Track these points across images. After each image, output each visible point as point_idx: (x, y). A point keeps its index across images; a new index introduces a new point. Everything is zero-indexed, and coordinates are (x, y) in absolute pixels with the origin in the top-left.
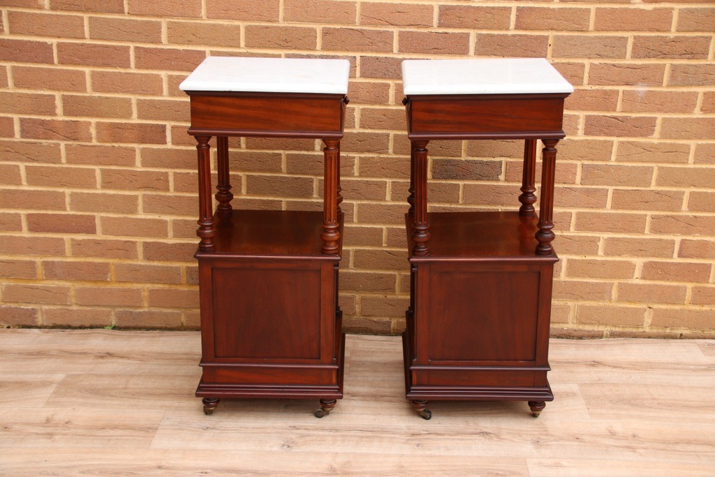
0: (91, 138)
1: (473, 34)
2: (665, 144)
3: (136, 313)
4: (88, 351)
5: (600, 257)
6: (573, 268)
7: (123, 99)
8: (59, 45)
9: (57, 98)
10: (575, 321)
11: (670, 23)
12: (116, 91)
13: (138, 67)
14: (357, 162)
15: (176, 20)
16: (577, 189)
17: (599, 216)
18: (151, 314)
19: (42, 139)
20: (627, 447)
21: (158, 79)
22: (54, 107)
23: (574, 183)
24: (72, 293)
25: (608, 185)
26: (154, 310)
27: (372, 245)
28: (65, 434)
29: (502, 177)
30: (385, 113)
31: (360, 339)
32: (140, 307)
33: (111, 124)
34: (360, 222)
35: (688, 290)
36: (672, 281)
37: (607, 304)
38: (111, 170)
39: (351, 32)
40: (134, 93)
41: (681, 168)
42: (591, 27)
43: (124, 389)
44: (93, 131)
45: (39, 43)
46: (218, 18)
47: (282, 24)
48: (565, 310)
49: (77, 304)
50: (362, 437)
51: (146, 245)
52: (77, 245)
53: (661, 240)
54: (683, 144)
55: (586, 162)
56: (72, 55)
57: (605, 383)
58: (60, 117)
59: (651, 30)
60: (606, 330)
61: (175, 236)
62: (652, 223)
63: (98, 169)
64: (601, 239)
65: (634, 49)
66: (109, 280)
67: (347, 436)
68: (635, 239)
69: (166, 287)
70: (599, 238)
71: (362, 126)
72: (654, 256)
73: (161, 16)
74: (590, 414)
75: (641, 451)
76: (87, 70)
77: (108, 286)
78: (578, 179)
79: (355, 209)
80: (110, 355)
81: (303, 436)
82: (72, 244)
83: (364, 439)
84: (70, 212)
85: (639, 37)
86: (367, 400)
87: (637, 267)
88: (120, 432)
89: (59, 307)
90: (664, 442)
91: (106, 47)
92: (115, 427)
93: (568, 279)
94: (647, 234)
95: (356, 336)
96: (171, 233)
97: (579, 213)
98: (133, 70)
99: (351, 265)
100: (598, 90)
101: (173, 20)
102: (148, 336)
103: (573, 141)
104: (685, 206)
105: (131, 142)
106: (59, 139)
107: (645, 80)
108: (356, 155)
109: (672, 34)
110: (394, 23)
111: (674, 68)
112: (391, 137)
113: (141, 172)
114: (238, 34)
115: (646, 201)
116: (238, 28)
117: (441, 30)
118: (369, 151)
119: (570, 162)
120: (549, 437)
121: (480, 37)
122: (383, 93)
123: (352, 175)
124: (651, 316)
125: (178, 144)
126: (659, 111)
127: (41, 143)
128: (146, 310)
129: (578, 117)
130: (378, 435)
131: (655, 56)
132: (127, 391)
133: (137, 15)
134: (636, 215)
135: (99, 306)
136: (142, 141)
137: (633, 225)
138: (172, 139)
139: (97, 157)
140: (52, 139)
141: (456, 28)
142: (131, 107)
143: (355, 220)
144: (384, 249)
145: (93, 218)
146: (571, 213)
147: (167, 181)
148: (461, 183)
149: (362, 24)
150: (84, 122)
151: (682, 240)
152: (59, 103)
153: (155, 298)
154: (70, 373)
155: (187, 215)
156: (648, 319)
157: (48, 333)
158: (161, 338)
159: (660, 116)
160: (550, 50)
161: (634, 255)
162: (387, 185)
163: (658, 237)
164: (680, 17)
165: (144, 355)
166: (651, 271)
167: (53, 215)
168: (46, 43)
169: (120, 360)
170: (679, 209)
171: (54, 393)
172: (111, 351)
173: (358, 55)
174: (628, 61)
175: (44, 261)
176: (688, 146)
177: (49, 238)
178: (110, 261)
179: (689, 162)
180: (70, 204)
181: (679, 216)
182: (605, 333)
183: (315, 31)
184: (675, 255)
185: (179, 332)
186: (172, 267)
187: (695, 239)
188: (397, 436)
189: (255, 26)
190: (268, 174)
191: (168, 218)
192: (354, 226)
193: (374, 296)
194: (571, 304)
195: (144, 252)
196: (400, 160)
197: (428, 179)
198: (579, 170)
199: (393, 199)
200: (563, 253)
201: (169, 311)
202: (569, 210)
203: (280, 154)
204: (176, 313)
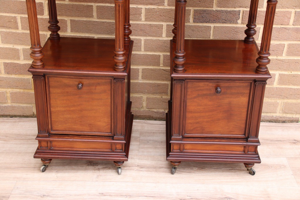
3: (2, 107)
6: (283, 80)
10: (281, 112)
14: (143, 11)
16: (290, 28)
18: (13, 107)
23: (288, 24)
26: (14, 105)
27: (154, 65)
29: (239, 21)
31: (146, 123)
32: (5, 103)
34: (145, 50)
48: (275, 105)
51: (6, 64)
55: (298, 10)
61: (25, 59)
69: (22, 91)
74: (298, 183)
78: (291, 21)
79: (143, 42)
93: (278, 86)
95: (143, 121)
96: (22, 57)
97: (290, 44)
99: (140, 77)
102: (11, 122)
108: (143, 7)
118: (151, 4)
119: (287, 10)
123: (140, 20)
128: (10, 105)
143: (143, 49)
144: (161, 68)
146: (284, 45)
147: (16, 23)
148: (212, 25)
153: (15, 97)
158: (20, 123)
162: (163, 27)
182: (299, 118)
185: (32, 118)
186: (24, 79)
190: (85, 19)
191: (20, 47)
192: (142, 53)
193: (155, 97)
194: (279, 101)
195: (5, 68)
196: (171, 10)
197: (190, 22)
198: (293, 15)
199: (167, 36)
200: (276, 70)
201: (25, 105)
202: (282, 42)
203: (92, 6)
204: (30, 107)
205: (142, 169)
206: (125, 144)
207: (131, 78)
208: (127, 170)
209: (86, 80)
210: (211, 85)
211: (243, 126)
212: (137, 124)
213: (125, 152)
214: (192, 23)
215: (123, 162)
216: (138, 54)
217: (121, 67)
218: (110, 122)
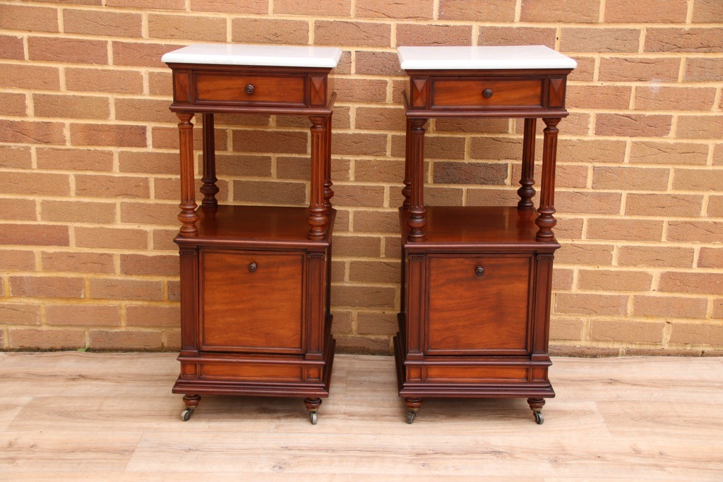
0: (65, 141)
1: (476, 27)
2: (681, 144)
3: (111, 333)
4: (59, 374)
5: (614, 267)
6: (585, 279)
7: (100, 98)
8: (30, 39)
9: (27, 97)
10: (588, 338)
11: (685, 15)
12: (92, 90)
13: (115, 63)
14: (352, 165)
15: (157, 13)
16: (588, 193)
17: (612, 222)
18: (128, 334)
19: (11, 142)
20: (653, 465)
21: (138, 76)
22: (24, 107)
23: (585, 187)
24: (43, 312)
25: (621, 189)
26: (132, 329)
27: (370, 256)
28: (30, 459)
29: (508, 181)
30: (382, 112)
31: (357, 359)
32: (116, 327)
33: (87, 125)
34: (356, 230)
35: (709, 303)
36: (692, 293)
37: (623, 318)
38: (86, 175)
39: (346, 25)
40: (111, 91)
41: (698, 171)
42: (601, 19)
43: (98, 411)
44: (67, 133)
45: (8, 37)
46: (203, 10)
47: (271, 16)
48: (578, 325)
49: (47, 324)
50: (362, 457)
51: (124, 258)
52: (48, 258)
53: (679, 248)
54: (701, 145)
55: (597, 165)
56: (43, 50)
57: (625, 401)
58: (31, 118)
59: (664, 22)
60: (622, 347)
61: (155, 248)
62: (668, 229)
63: (71, 175)
64: (615, 248)
65: (647, 42)
66: (82, 296)
67: (345, 456)
68: (651, 248)
69: (146, 304)
70: (613, 246)
71: (358, 127)
72: (671, 266)
73: (141, 8)
74: (611, 432)
75: (670, 469)
76: (61, 67)
77: (82, 304)
78: (589, 182)
79: (351, 217)
80: (82, 377)
81: (296, 457)
82: (42, 258)
83: (364, 459)
84: (40, 222)
85: (653, 29)
86: (366, 420)
87: (654, 279)
88: (92, 455)
89: (27, 327)
90: (695, 460)
91: (82, 41)
92: (87, 450)
93: (579, 292)
94: (665, 242)
95: (353, 356)
96: (151, 245)
97: (591, 219)
98: (111, 67)
99: (347, 277)
100: (609, 87)
101: (154, 13)
102: (125, 358)
103: (584, 141)
104: (704, 212)
105: (108, 145)
106: (29, 142)
107: (658, 76)
108: (352, 158)
109: (688, 26)
110: (391, 15)
111: (690, 63)
112: (389, 138)
113: (119, 178)
114: (225, 28)
115: (662, 206)
116: (224, 21)
117: (442, 23)
118: (365, 154)
119: (580, 164)
120: (568, 456)
121: (483, 30)
122: (380, 91)
123: (347, 179)
124: (671, 331)
125: (159, 147)
126: (675, 108)
127: (9, 147)
128: (123, 329)
129: (588, 116)
130: (379, 455)
131: (669, 50)
132: (101, 413)
133: (115, 7)
134: (652, 221)
135: (72, 326)
136: (121, 144)
137: (649, 232)
138: (153, 142)
139: (72, 162)
140: (22, 142)
141: (457, 20)
142: (109, 108)
143: (351, 228)
144: (382, 261)
145: (66, 229)
146: (582, 220)
147: (147, 188)
148: (464, 188)
149: (358, 16)
150: (57, 123)
151: (702, 248)
152: (30, 103)
153: (135, 317)
154: (37, 396)
155: (168, 224)
156: (666, 335)
157: (14, 356)
158: (140, 360)
159: (675, 115)
160: (557, 43)
161: (651, 265)
162: (385, 191)
163: (676, 245)
164: (695, 8)
165: (120, 377)
166: (668, 282)
167: (22, 225)
168: (16, 37)
169: (94, 382)
170: (698, 214)
171: (19, 416)
172: (84, 373)
173: (353, 50)
174: (641, 55)
175: (11, 277)
176: (706, 147)
177: (16, 251)
178: (84, 276)
179: (708, 163)
180: (41, 214)
181: (699, 222)
182: (620, 350)
183: (307, 24)
184: (695, 265)
185: (159, 354)
186: (152, 282)
187: (716, 247)
188: (401, 456)
189: (243, 19)
190: (257, 179)
191: (149, 228)
192: (350, 235)
193: (372, 312)
194: (583, 319)
195: (122, 265)
196: (398, 163)
197: (429, 183)
198: (590, 173)
199: (391, 206)
200: (574, 263)
201: (149, 330)
202: (579, 217)
203: (270, 157)
204: (156, 333)
205: (351, 418)
206: (324, 366)
207: (332, 278)
208: (326, 418)
209: (263, 257)
210: (467, 263)
211: (523, 333)
212: (340, 361)
213: (323, 382)
214: (431, 184)
215: (321, 402)
216: (343, 237)
217: (319, 233)
218: (299, 329)
